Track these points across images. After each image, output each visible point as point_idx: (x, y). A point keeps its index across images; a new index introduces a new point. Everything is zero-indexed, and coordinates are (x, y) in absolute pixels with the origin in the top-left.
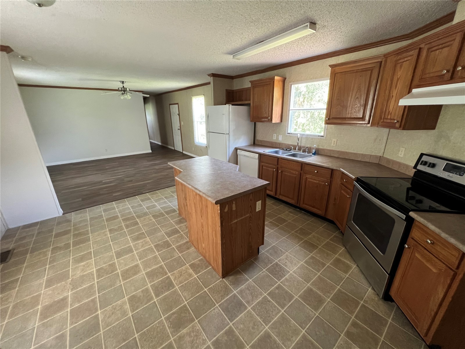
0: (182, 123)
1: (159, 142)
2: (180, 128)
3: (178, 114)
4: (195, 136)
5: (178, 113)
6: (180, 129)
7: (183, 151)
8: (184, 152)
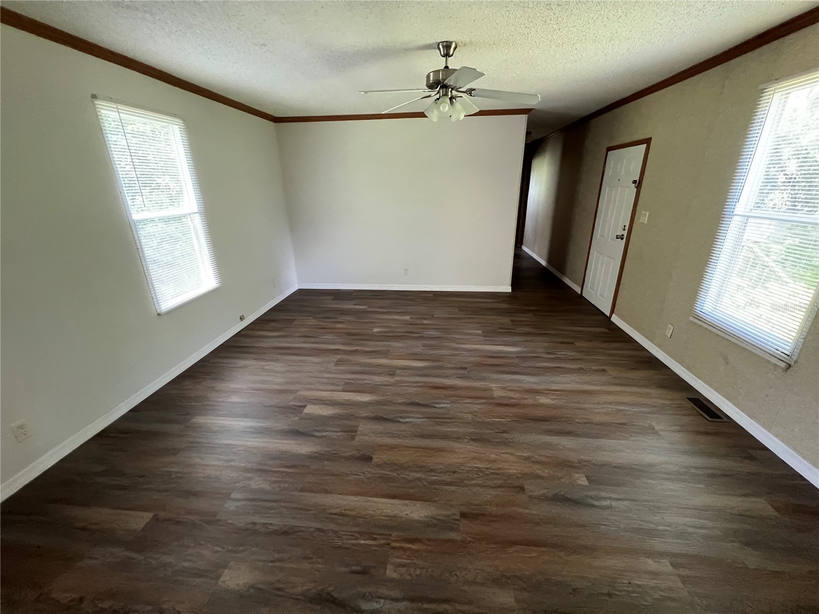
0: (644, 217)
1: (542, 258)
2: (625, 233)
3: (635, 182)
4: (705, 285)
5: (637, 179)
6: (627, 238)
7: (612, 311)
8: (615, 319)
